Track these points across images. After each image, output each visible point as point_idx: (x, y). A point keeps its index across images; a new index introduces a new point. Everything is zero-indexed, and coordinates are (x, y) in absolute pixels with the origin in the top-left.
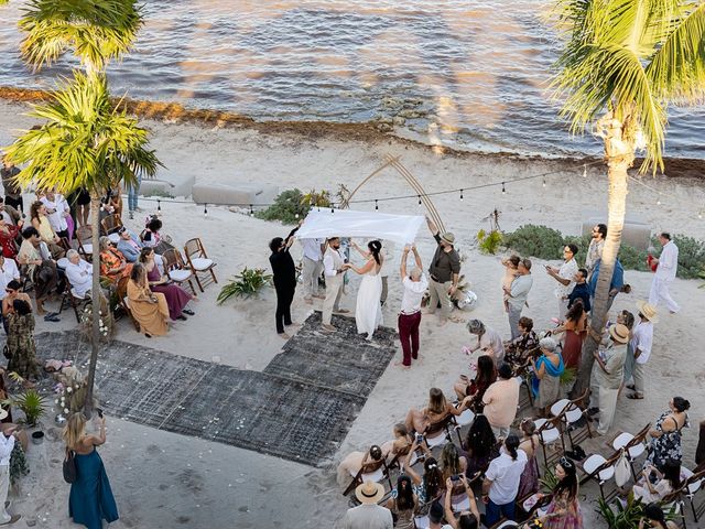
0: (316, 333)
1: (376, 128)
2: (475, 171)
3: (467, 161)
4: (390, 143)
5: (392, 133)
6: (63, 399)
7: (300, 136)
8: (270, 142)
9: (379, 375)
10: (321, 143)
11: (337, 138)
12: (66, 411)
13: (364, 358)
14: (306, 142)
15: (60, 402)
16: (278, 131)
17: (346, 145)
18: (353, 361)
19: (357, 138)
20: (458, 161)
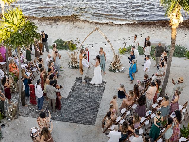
0: (79, 84)
1: (73, 17)
2: (107, 29)
3: (104, 26)
4: (79, 22)
5: (79, 19)
6: (9, 113)
7: (51, 21)
8: (42, 24)
9: (102, 95)
10: (58, 23)
11: (63, 21)
12: (11, 117)
13: (96, 90)
14: (54, 23)
15: (8, 114)
16: (44, 20)
17: (66, 23)
18: (93, 91)
19: (69, 21)
20: (101, 26)
